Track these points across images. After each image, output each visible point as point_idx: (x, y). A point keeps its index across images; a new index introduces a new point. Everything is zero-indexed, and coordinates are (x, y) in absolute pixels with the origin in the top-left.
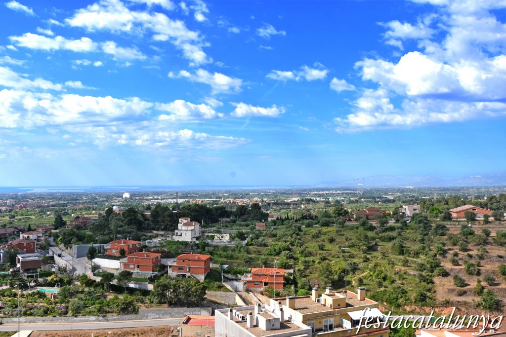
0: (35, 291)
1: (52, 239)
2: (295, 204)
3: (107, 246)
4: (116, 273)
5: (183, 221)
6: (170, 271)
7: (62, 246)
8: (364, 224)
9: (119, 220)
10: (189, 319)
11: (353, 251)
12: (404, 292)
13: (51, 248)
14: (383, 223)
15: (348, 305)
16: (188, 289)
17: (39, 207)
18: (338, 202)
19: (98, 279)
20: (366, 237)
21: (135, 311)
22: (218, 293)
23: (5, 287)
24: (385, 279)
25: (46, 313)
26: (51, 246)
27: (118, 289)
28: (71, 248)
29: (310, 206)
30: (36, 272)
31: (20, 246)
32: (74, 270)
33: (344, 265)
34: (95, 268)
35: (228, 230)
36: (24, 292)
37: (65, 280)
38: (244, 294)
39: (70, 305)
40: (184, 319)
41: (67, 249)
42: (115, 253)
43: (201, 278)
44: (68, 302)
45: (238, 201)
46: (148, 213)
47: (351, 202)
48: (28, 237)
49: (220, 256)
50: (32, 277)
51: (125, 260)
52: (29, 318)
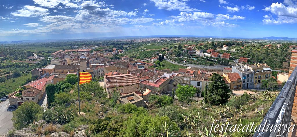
0: (192, 59)
1: (195, 48)
2: (251, 43)
3: (207, 50)
4: (209, 57)
5: (224, 45)
6: (221, 57)
7: (197, 50)
8: (267, 49)
9: (210, 44)
10: (225, 68)
11: (264, 55)
12: (276, 65)
13: (195, 50)
14: (272, 48)
16: (225, 61)
17: (192, 40)
18: (261, 43)
19: (205, 58)
20: (268, 52)
21: (213, 65)
22: (232, 63)
24: (271, 62)
25: (194, 64)
27: (209, 60)
28: (199, 50)
29: (254, 43)
30: (192, 55)
31: (189, 49)
32: (200, 55)
33: (262, 58)
34: (204, 55)
35: (234, 48)
37: (198, 57)
38: (238, 63)
40: (224, 68)
42: (209, 52)
43: (228, 59)
44: (199, 62)
45: (237, 41)
46: (216, 43)
47: (264, 43)
48: (191, 47)
49: (233, 54)
51: (211, 54)
52: (191, 64)
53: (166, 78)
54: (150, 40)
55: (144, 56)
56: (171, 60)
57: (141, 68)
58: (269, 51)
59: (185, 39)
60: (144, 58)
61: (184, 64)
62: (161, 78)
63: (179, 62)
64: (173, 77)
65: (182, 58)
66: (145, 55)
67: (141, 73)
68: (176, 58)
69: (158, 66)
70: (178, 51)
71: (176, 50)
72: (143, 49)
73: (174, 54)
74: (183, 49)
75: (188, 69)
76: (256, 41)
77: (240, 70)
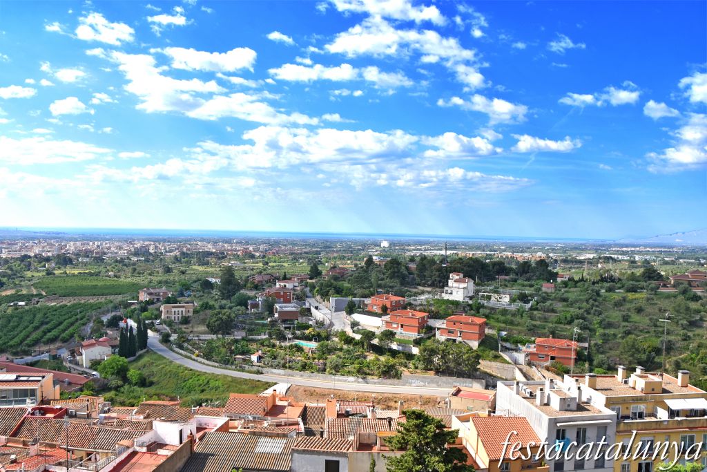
0: (293, 343)
1: (308, 289)
2: (590, 262)
3: (368, 301)
4: (378, 332)
5: (454, 276)
6: (437, 333)
7: (318, 297)
8: (683, 293)
9: (380, 272)
10: (459, 391)
13: (308, 299)
15: (665, 391)
16: (459, 355)
17: (292, 254)
18: (647, 262)
19: (358, 337)
20: (687, 309)
21: (398, 376)
22: (494, 364)
23: (264, 337)
25: (304, 367)
26: (307, 297)
27: (379, 350)
28: (328, 300)
29: (610, 266)
30: (293, 324)
31: (277, 294)
32: (332, 324)
33: (657, 342)
34: (354, 325)
35: (508, 290)
36: (283, 344)
37: (323, 335)
38: (525, 368)
39: (328, 362)
40: (453, 390)
41: (324, 301)
42: (376, 309)
43: (475, 344)
44: (326, 359)
45: (517, 255)
46: (413, 266)
47: (666, 263)
48: (285, 286)
49: (498, 320)
50: (289, 328)
51: (387, 318)
52: (288, 371)
53: (162, 445)
54: (71, 247)
55: (34, 336)
56: (187, 350)
57: (17, 402)
58: (694, 305)
59: (257, 250)
60: (36, 342)
61: (255, 369)
62: (138, 449)
63: (226, 362)
64: (201, 439)
65: (243, 339)
66: (36, 328)
67: (14, 435)
68: (210, 342)
69: (117, 388)
70: (222, 307)
71: (211, 303)
72: (28, 298)
73: (203, 322)
74: (250, 298)
75: (274, 397)
76: (617, 252)
77: (538, 401)
